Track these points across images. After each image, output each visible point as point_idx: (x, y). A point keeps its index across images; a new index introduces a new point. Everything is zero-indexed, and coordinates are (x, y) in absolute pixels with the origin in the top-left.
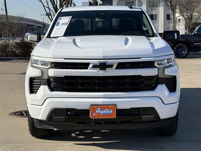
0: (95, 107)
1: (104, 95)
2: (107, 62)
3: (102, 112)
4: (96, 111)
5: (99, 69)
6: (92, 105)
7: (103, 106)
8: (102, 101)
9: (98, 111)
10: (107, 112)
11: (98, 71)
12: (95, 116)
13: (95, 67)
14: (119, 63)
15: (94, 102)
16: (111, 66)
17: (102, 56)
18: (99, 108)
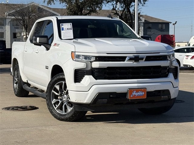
0: (132, 90)
1: (137, 81)
2: (139, 55)
3: (137, 94)
4: (133, 93)
5: (134, 61)
6: (129, 89)
7: (138, 89)
8: (137, 85)
9: (134, 93)
10: (140, 94)
11: (133, 63)
12: (132, 98)
13: (131, 59)
14: (147, 56)
15: (131, 87)
16: (142, 59)
17: (135, 51)
18: (135, 91)
